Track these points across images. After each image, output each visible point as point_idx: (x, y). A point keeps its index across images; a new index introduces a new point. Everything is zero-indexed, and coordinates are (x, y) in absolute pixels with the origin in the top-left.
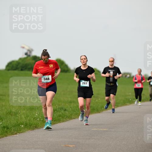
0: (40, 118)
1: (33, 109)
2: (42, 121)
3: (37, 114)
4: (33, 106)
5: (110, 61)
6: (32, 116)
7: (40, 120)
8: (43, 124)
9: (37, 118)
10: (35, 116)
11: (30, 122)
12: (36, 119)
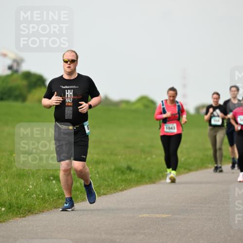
0: (38, 193)
1: (24, 175)
2: (42, 198)
3: (31, 187)
4: (24, 170)
5: (66, 62)
6: (21, 189)
7: (37, 198)
8: (44, 205)
9: (33, 194)
10: (28, 190)
11: (19, 201)
12: (30, 196)
